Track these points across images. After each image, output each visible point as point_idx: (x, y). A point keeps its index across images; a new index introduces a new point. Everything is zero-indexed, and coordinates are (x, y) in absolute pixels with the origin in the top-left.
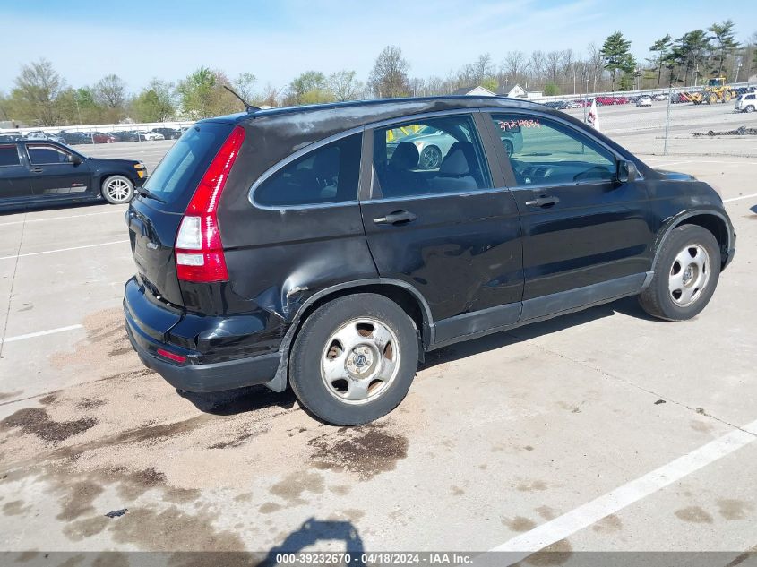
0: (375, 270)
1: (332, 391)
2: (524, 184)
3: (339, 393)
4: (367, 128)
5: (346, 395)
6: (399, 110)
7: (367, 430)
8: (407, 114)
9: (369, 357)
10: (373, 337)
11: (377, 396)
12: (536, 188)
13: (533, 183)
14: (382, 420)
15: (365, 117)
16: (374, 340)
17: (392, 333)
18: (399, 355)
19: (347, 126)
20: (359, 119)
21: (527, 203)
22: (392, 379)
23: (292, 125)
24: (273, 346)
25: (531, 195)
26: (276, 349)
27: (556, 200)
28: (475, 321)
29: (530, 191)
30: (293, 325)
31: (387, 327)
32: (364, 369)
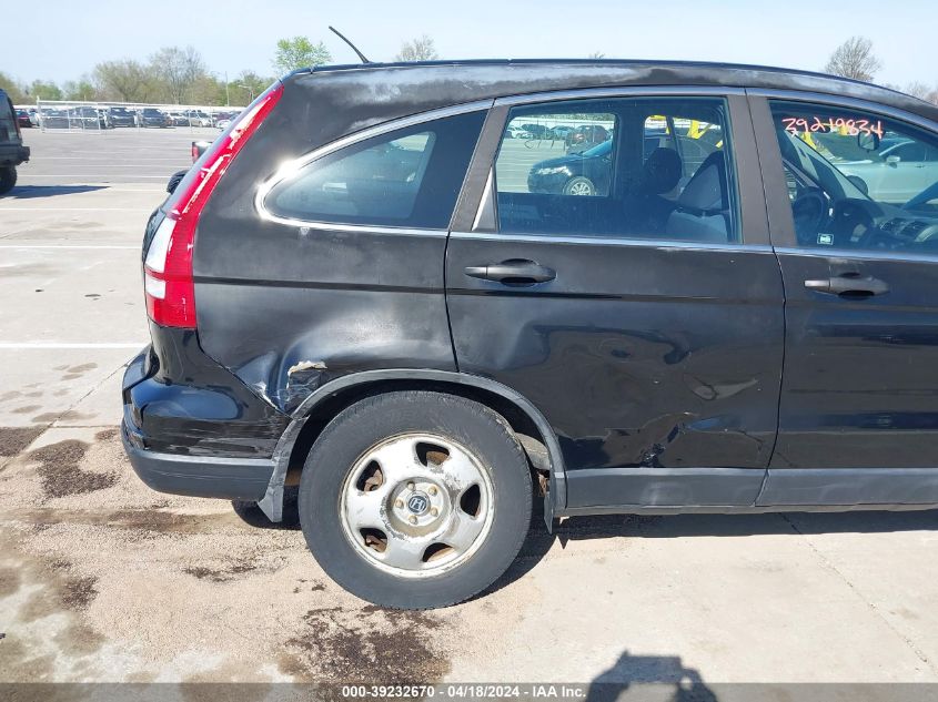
0: (453, 358)
1: (357, 542)
2: (814, 244)
3: (370, 550)
4: (498, 103)
5: (381, 556)
6: (572, 77)
7: (404, 623)
8: (585, 85)
9: (437, 502)
10: (442, 472)
11: (439, 572)
12: (839, 256)
13: (836, 245)
14: (440, 613)
15: (500, 84)
16: (443, 476)
17: (484, 471)
18: (491, 512)
19: (462, 96)
20: (488, 87)
21: (810, 283)
22: (472, 550)
23: (361, 88)
24: (261, 448)
25: (820, 268)
26: (268, 454)
27: (877, 286)
28: (656, 486)
29: (823, 261)
30: (294, 422)
31: (475, 459)
32: (425, 520)
